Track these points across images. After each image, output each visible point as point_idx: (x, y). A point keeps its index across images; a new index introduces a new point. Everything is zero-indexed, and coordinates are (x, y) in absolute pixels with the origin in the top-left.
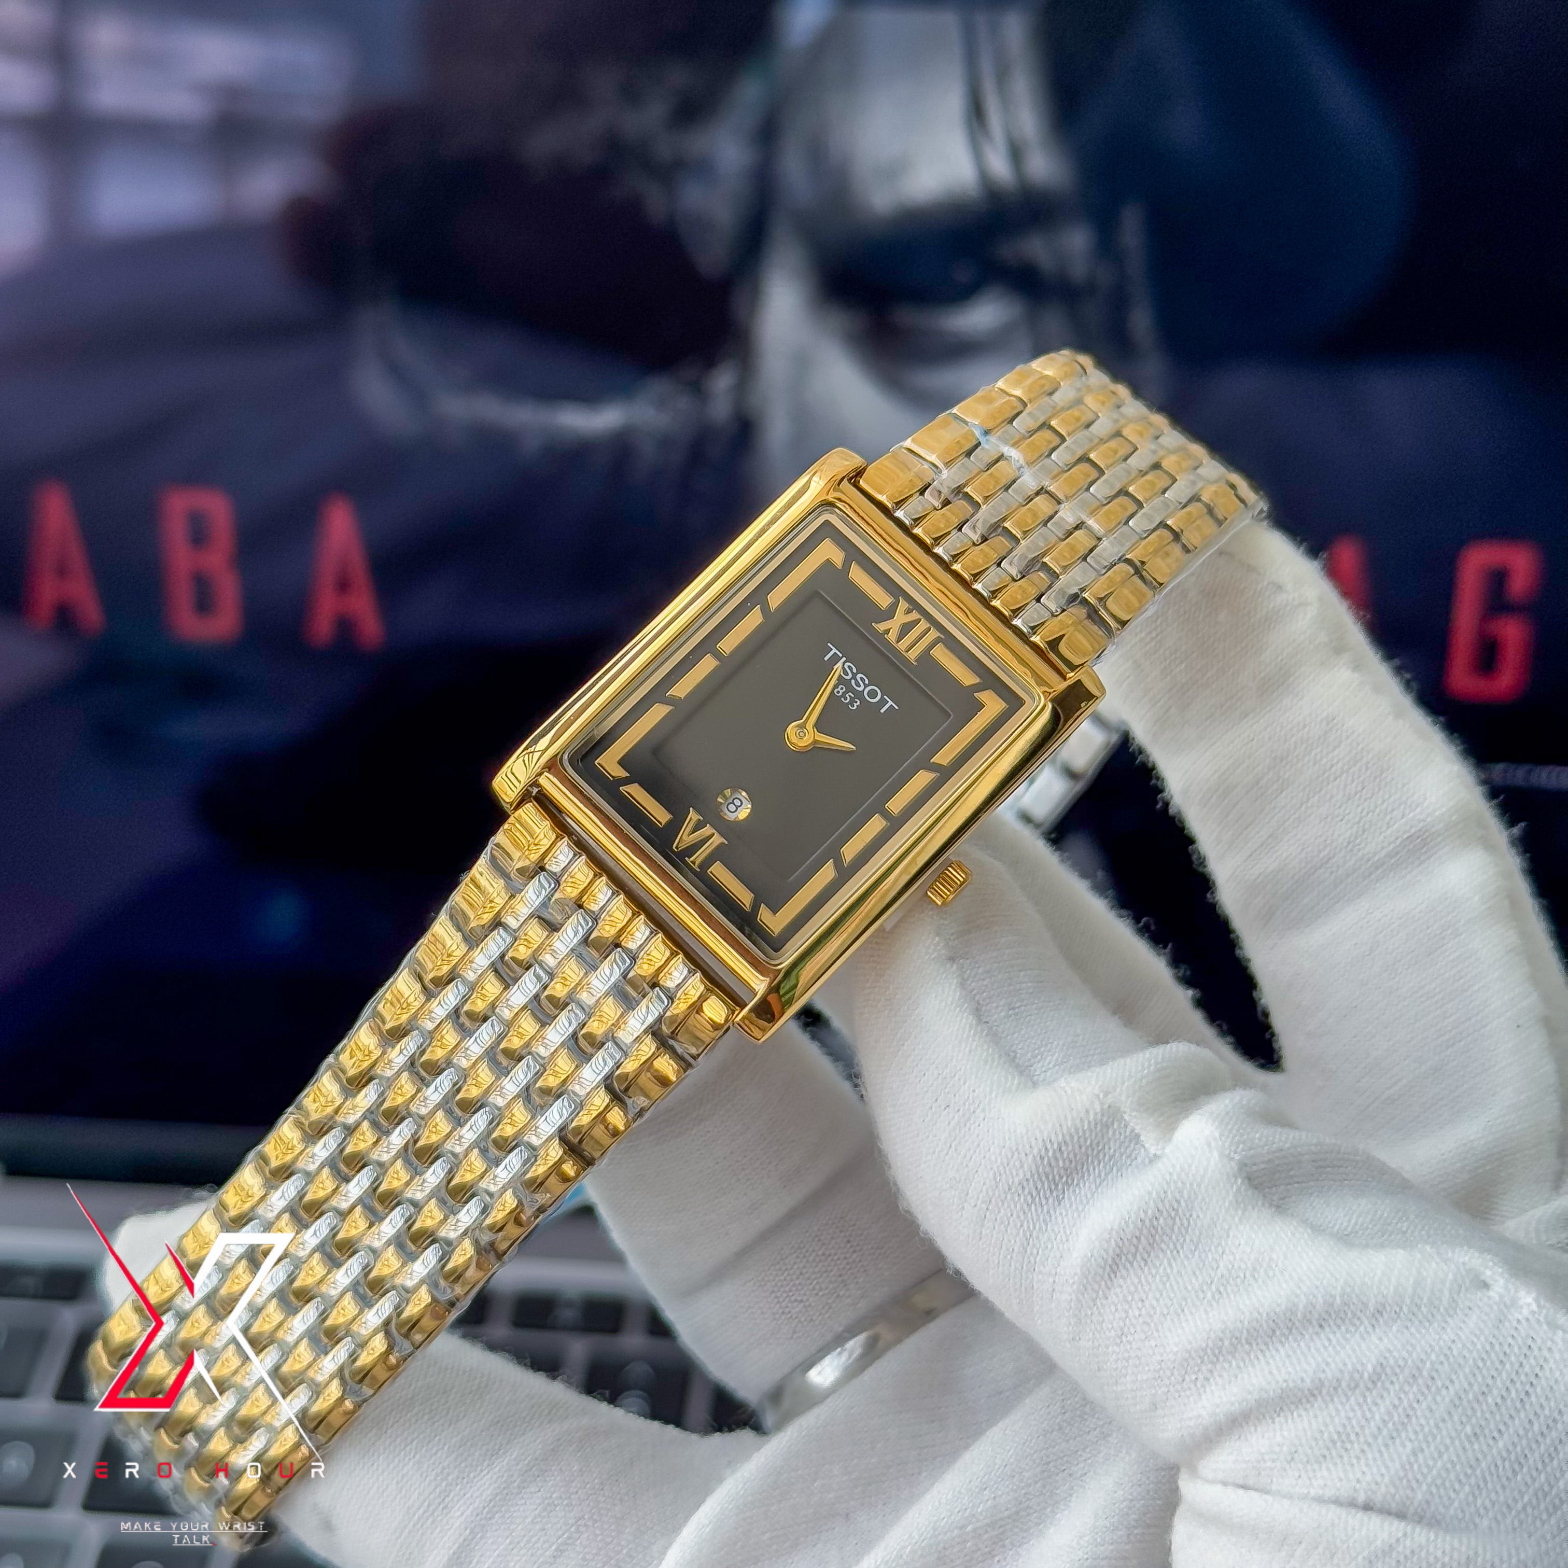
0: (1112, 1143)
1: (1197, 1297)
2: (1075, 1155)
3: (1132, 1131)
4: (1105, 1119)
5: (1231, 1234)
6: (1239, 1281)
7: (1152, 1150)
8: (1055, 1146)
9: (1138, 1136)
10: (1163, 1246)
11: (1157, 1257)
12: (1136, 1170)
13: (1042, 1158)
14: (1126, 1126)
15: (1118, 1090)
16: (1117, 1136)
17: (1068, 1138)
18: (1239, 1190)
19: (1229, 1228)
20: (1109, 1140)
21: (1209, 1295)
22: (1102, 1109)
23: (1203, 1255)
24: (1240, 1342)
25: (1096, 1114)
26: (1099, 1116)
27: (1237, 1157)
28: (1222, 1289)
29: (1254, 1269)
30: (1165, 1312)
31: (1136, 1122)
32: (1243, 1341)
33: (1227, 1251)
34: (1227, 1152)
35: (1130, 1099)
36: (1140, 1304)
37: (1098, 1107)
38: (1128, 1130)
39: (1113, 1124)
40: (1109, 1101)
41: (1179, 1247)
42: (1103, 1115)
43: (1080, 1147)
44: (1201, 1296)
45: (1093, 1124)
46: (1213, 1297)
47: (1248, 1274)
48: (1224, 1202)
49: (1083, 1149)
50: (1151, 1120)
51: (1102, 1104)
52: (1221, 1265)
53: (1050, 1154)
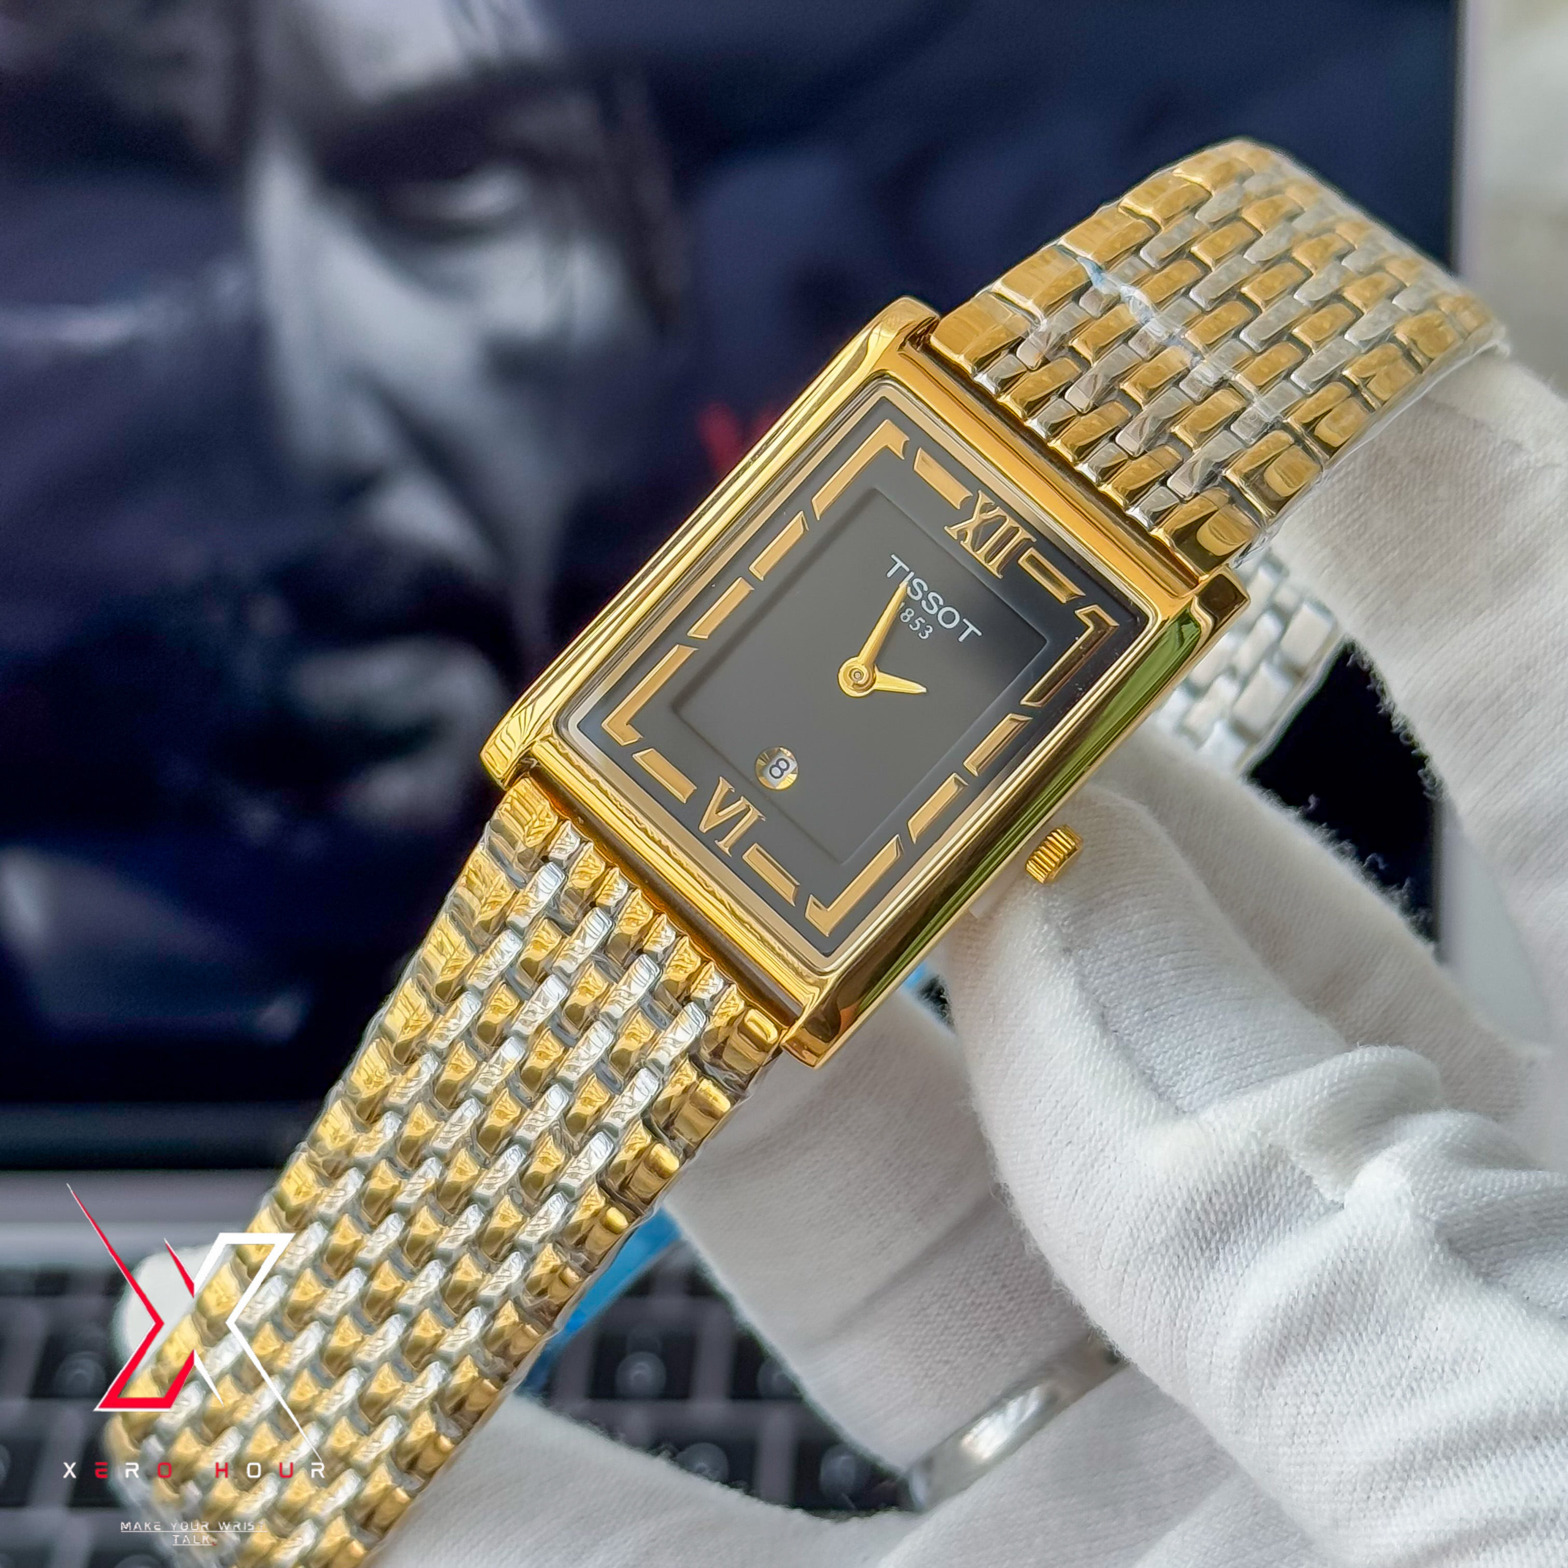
0: (1277, 1191)
1: (1384, 1393)
2: (1230, 1207)
3: (1302, 1173)
4: (1265, 1162)
5: (1426, 1315)
6: (1435, 1375)
7: (1328, 1197)
8: (1204, 1196)
9: (1309, 1178)
10: (1342, 1327)
11: (1335, 1340)
12: (1309, 1223)
13: (1188, 1211)
14: (1293, 1168)
15: (1281, 1125)
16: (1283, 1180)
17: (1219, 1187)
18: (1436, 1260)
19: (1424, 1308)
20: (1273, 1186)
21: (1399, 1393)
22: (1261, 1151)
23: (1392, 1341)
24: (1435, 1456)
25: (1253, 1156)
26: (1258, 1158)
28: (1414, 1385)
29: (1455, 1362)
30: (1345, 1412)
31: (1305, 1163)
32: (1440, 1455)
33: (1421, 1335)
34: (1421, 1211)
35: (1296, 1136)
36: (1314, 1399)
37: (1254, 1147)
38: (1297, 1172)
39: (1276, 1166)
40: (1270, 1140)
41: (1361, 1327)
42: (1263, 1157)
43: (1236, 1197)
44: (1389, 1394)
45: (1250, 1169)
46: (1404, 1396)
47: (1447, 1369)
48: (1418, 1274)
49: (1240, 1200)
50: (1324, 1160)
51: (1260, 1144)
52: (1415, 1355)
53: (1198, 1206)
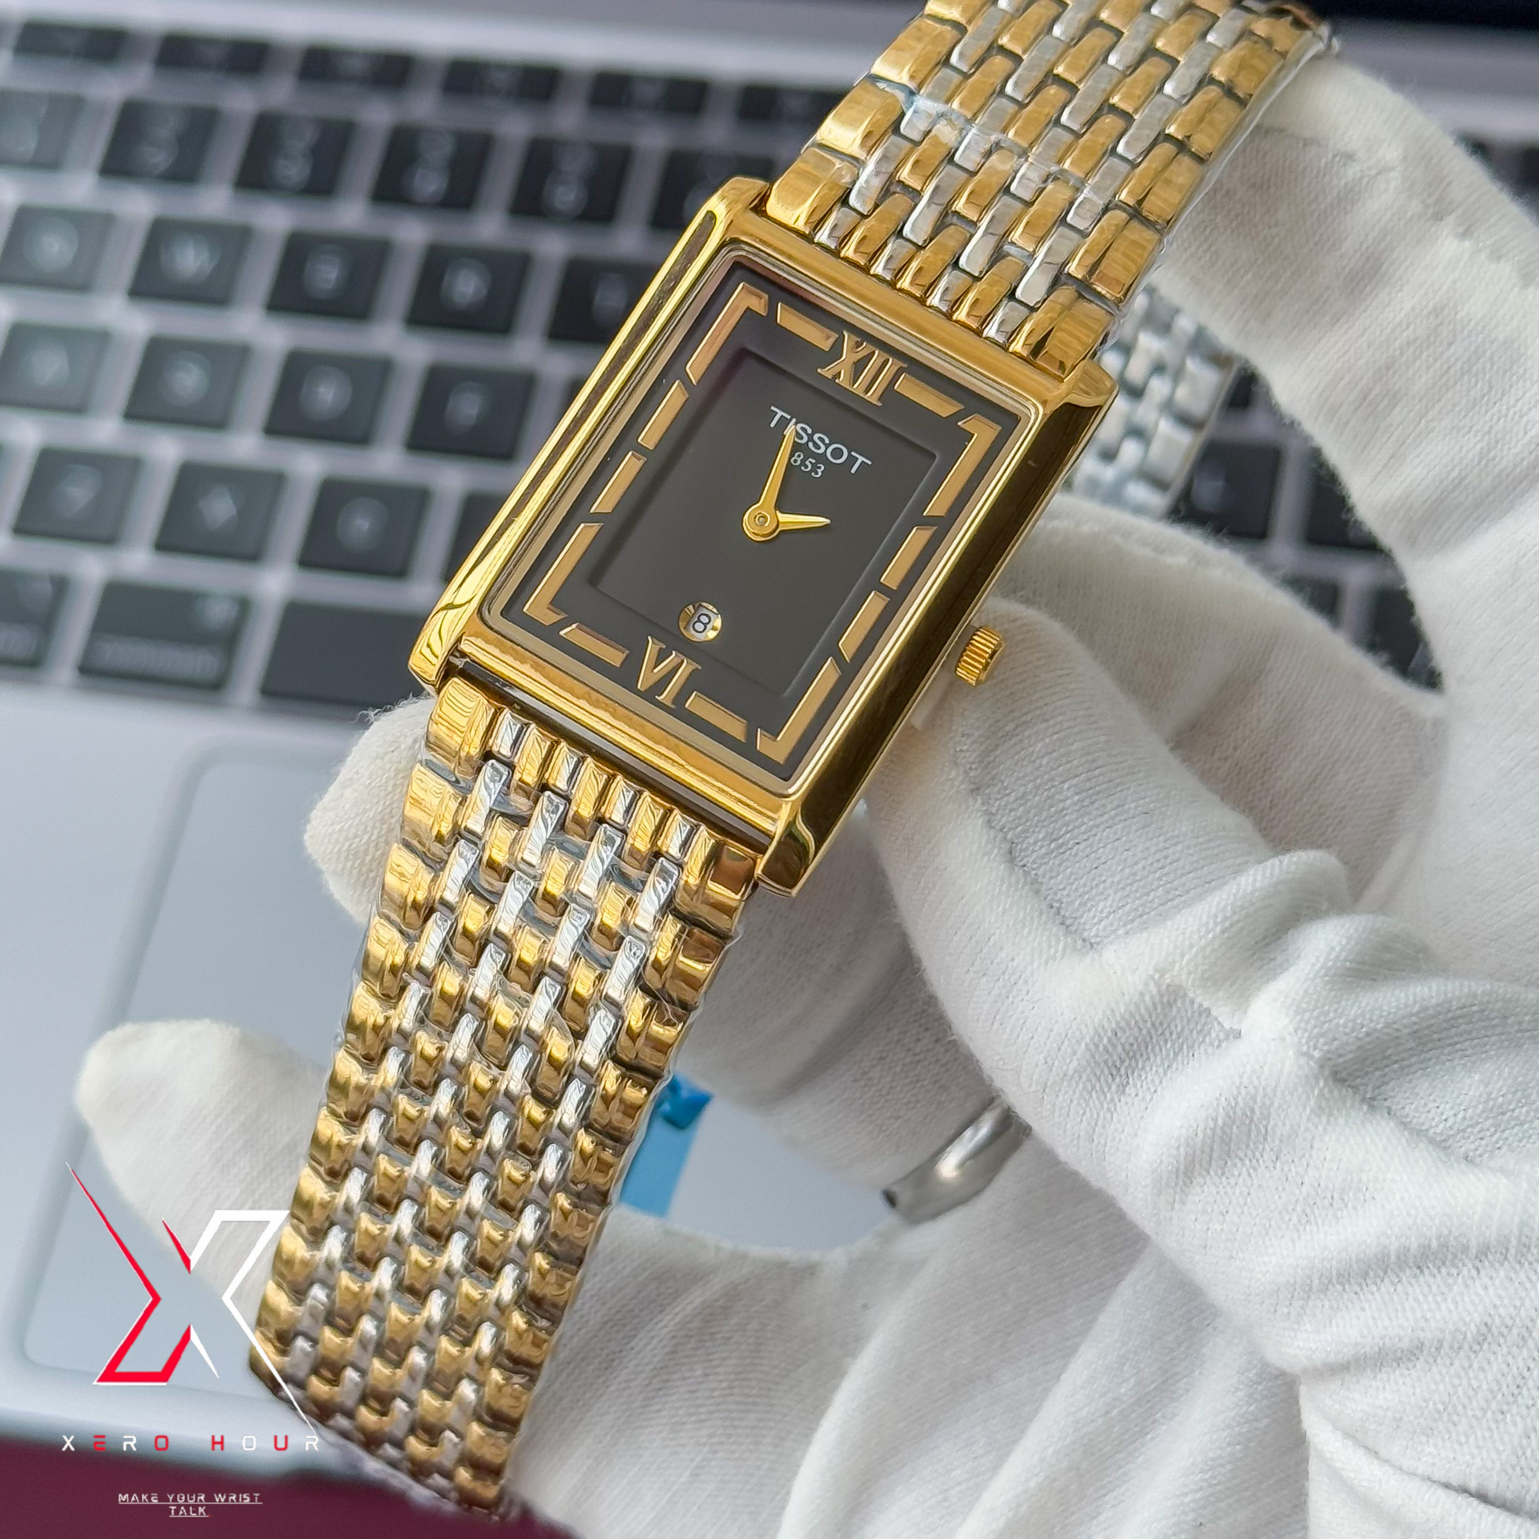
0: (1178, 1021)
1: (1282, 1218)
2: (1136, 1039)
3: (1201, 1005)
4: (1165, 1000)
5: (1315, 1146)
6: (1326, 1202)
7: (1227, 1026)
8: (1109, 1033)
9: (1208, 1011)
10: (1241, 1155)
11: (1235, 1165)
12: (1210, 1050)
13: (1097, 1046)
14: (1192, 1002)
15: (1177, 967)
16: (1183, 1014)
17: (1123, 1024)
18: (1321, 1094)
19: (1313, 1138)
20: (1175, 1018)
21: (1295, 1219)
22: (1159, 991)
23: (1286, 1169)
24: (1330, 1281)
25: (1152, 997)
26: (1157, 997)
27: (1317, 1054)
28: (1308, 1211)
29: (1343, 1190)
30: (1249, 1232)
31: (1202, 999)
32: (1334, 1280)
33: (1311, 1164)
34: (1305, 1049)
35: (1192, 976)
36: (1221, 1218)
37: (1154, 989)
38: (1196, 1006)
39: (1175, 1000)
40: (1168, 981)
41: (1258, 1154)
42: (1162, 996)
43: (1140, 1030)
44: (1287, 1218)
45: (1151, 1007)
46: (1299, 1221)
47: (1336, 1196)
48: (1305, 1108)
49: (1144, 1032)
50: (1221, 994)
51: (1158, 985)
52: (1307, 1181)
53: (1105, 1041)
